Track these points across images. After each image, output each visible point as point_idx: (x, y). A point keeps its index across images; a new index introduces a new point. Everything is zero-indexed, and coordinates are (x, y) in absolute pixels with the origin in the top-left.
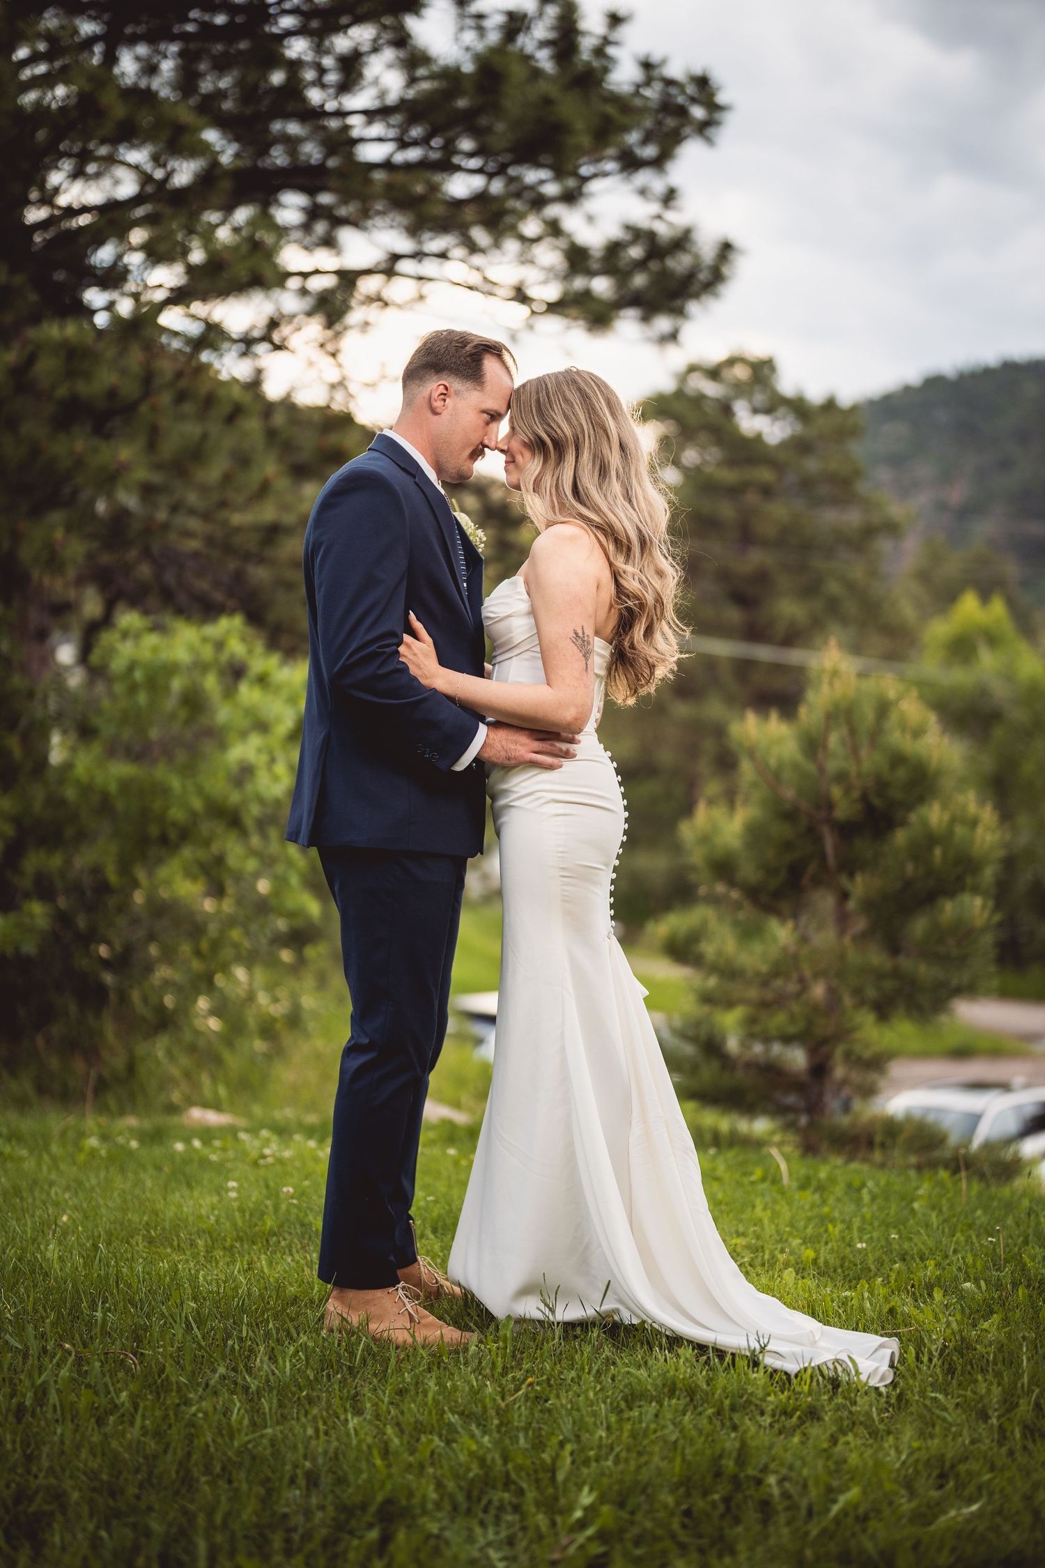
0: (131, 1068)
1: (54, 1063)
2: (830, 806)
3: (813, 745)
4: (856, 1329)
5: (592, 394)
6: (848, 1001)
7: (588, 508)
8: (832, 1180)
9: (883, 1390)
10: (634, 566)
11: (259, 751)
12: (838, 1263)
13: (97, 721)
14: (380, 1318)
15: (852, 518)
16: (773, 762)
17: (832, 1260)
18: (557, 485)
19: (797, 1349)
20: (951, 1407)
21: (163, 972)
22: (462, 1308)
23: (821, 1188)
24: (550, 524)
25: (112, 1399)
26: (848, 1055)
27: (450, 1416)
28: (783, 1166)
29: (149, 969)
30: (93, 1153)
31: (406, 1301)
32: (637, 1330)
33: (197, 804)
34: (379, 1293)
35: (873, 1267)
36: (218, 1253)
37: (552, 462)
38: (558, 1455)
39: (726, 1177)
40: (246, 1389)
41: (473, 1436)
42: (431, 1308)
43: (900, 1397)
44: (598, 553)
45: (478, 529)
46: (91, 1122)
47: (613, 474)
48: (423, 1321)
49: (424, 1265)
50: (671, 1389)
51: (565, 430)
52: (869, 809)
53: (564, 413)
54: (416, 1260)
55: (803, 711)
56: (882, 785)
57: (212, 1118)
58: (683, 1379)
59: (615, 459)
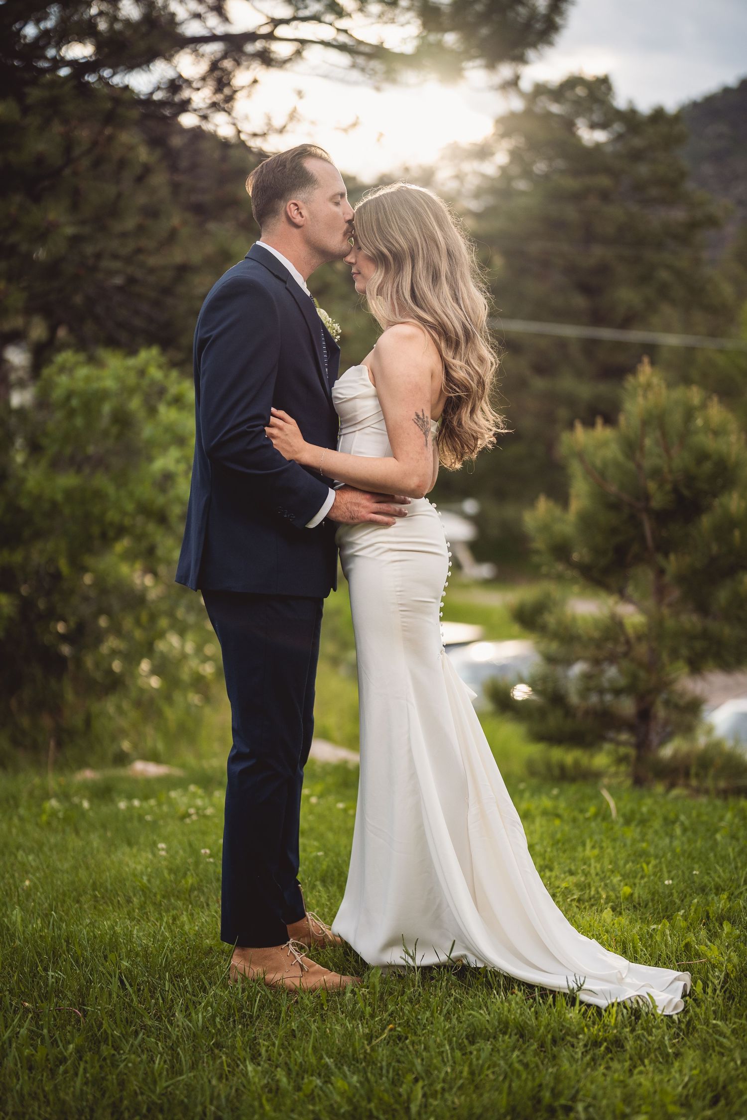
0: (88, 722)
1: (25, 722)
2: (647, 497)
3: (631, 447)
4: (656, 965)
5: (422, 211)
6: (665, 657)
7: (425, 311)
8: (652, 813)
9: (675, 1017)
10: (461, 360)
11: (178, 461)
12: (650, 897)
13: (45, 442)
14: (276, 969)
15: (679, 215)
16: (598, 463)
17: (646, 896)
18: (397, 292)
19: (605, 987)
20: (728, 1032)
21: (111, 643)
22: (343, 955)
23: (643, 822)
24: (391, 324)
25: (61, 1053)
26: (667, 703)
27: (327, 1060)
28: (612, 804)
29: (99, 639)
30: (54, 813)
31: (296, 954)
32: (480, 973)
33: (130, 507)
34: (273, 950)
35: (677, 901)
36: (150, 908)
37: (392, 272)
38: (412, 1091)
39: (565, 815)
40: (168, 1036)
41: (345, 1077)
42: (316, 958)
43: (689, 1023)
44: (432, 350)
45: (335, 323)
46: (53, 781)
47: (443, 278)
48: (311, 970)
49: (312, 920)
50: (504, 1027)
51: (402, 244)
52: (679, 497)
53: (400, 229)
54: (305, 915)
55: (622, 419)
56: (690, 479)
57: (152, 770)
58: (514, 1019)
59: (444, 267)
